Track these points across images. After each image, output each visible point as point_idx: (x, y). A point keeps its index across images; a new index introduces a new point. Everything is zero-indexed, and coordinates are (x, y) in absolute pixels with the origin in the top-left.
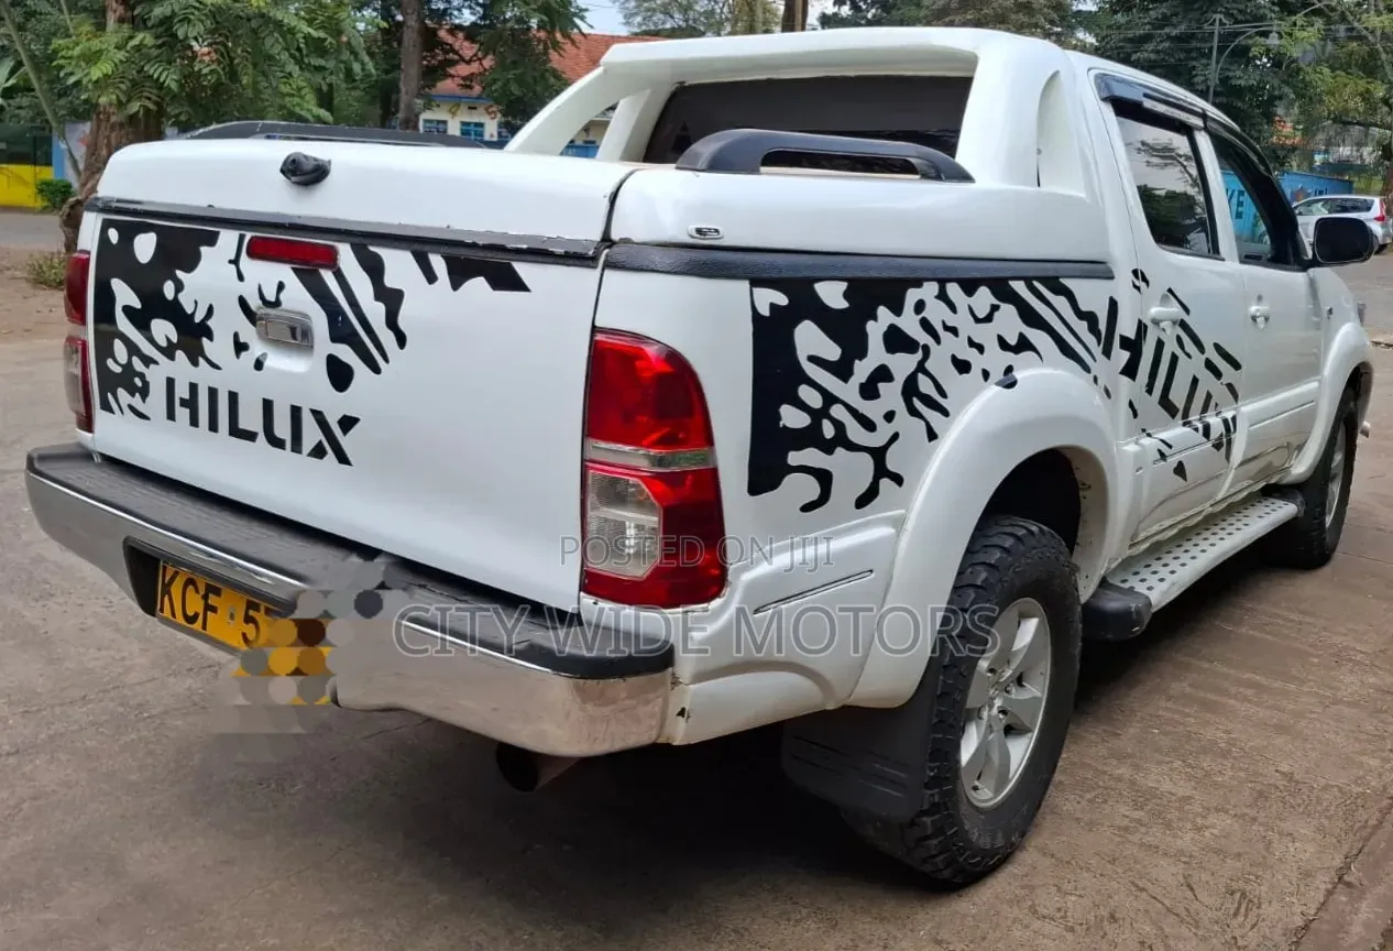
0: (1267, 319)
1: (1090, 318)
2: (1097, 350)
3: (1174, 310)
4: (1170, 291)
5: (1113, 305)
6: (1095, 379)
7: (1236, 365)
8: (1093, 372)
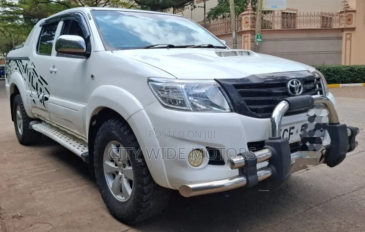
0: (56, 72)
1: (23, 66)
2: (24, 72)
3: (33, 67)
4: (33, 63)
5: (27, 65)
6: (23, 76)
7: (47, 84)
8: (23, 75)
